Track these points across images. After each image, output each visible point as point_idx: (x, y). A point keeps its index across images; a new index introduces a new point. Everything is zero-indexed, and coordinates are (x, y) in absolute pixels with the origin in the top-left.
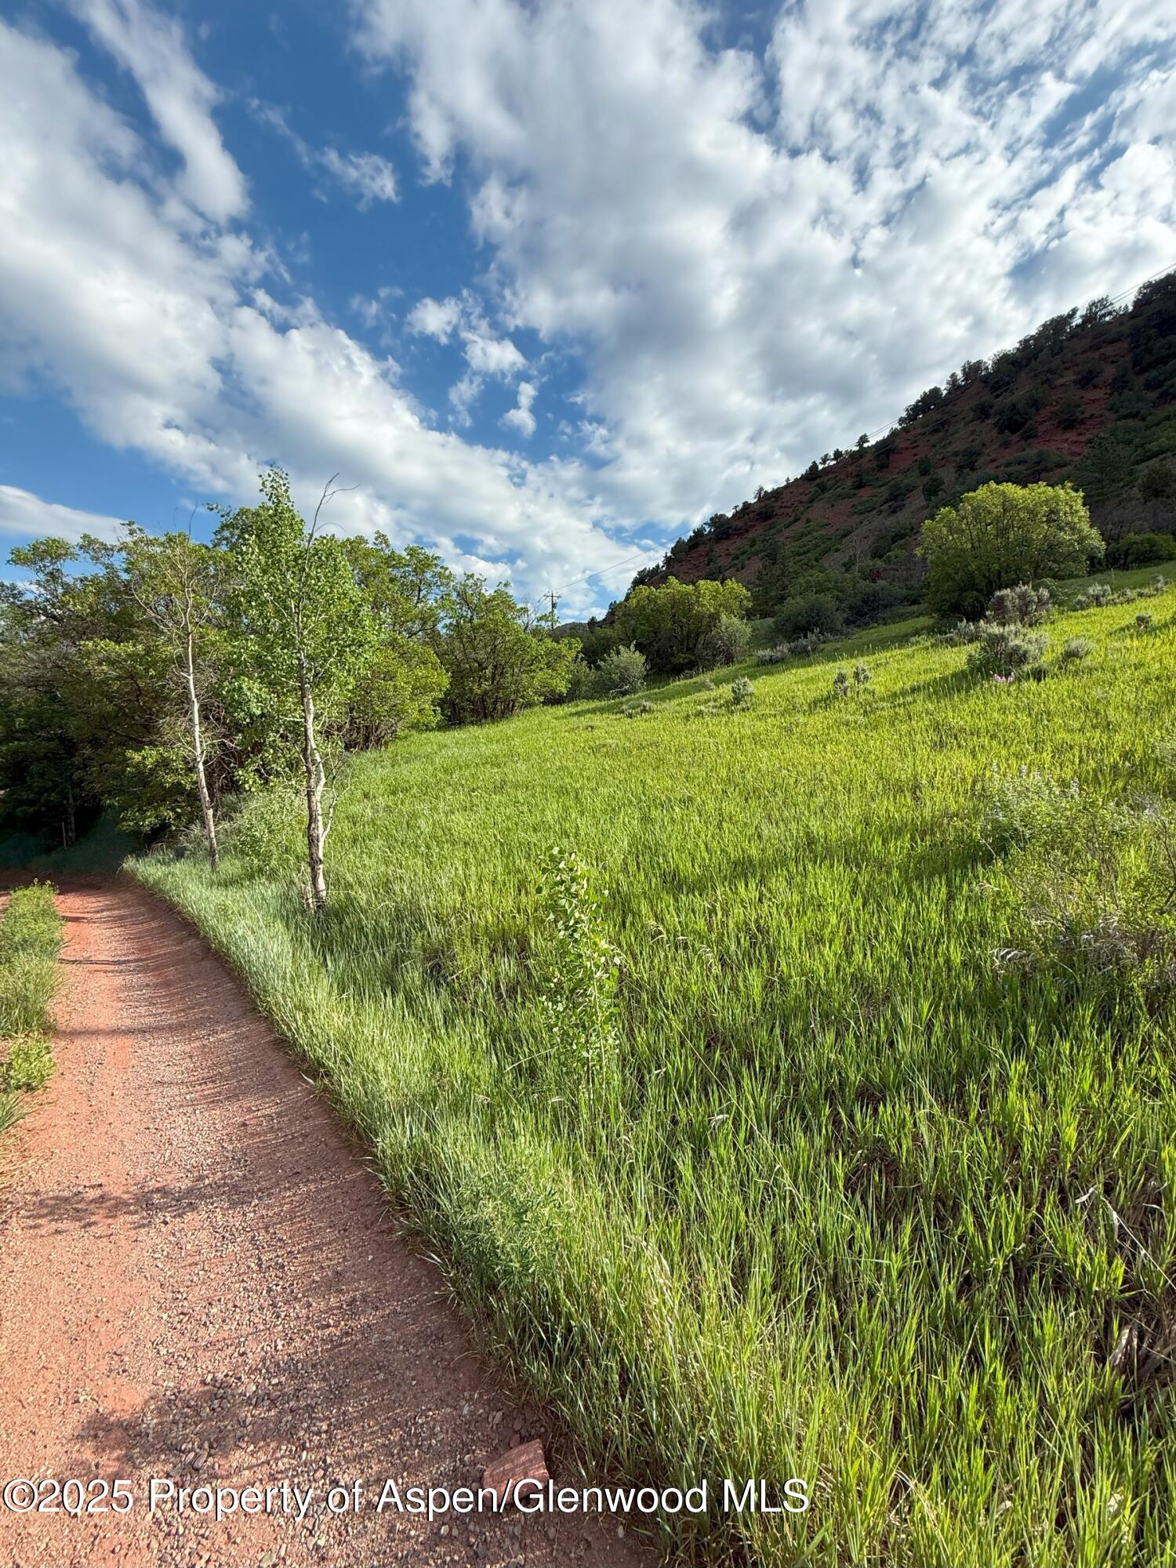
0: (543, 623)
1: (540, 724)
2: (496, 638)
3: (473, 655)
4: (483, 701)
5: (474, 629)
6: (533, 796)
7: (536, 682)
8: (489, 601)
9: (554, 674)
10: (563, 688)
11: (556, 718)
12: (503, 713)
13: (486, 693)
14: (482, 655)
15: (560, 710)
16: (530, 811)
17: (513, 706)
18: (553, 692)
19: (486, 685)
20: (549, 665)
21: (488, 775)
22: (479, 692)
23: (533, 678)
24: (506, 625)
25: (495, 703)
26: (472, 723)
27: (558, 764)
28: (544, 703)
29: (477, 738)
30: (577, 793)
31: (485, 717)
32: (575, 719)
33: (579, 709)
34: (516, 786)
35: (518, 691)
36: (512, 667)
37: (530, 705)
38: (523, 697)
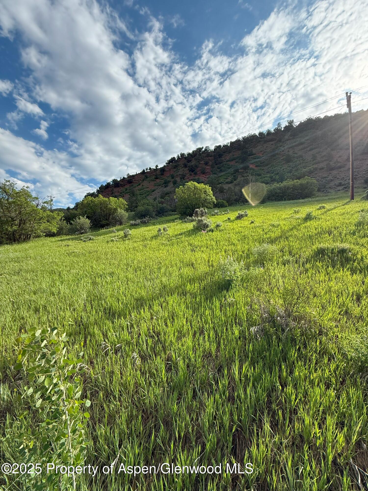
0: (46, 205)
1: (43, 244)
2: (21, 208)
3: (9, 215)
4: (14, 234)
5: (9, 203)
6: (36, 276)
7: (42, 227)
8: (18, 193)
9: (51, 224)
10: (55, 230)
11: (51, 242)
12: (24, 239)
13: (15, 231)
14: (13, 215)
15: (53, 239)
16: (33, 283)
17: (30, 237)
18: (50, 232)
19: (15, 228)
20: (48, 221)
21: (11, 266)
22: (11, 230)
23: (40, 226)
24: (27, 203)
25: (20, 235)
26: (7, 244)
27: (51, 260)
28: (46, 236)
29: (7, 250)
30: (60, 273)
31: (15, 241)
32: (60, 242)
33: (62, 238)
34: (27, 272)
35: (33, 231)
36: (30, 221)
37: (39, 236)
38: (35, 233)
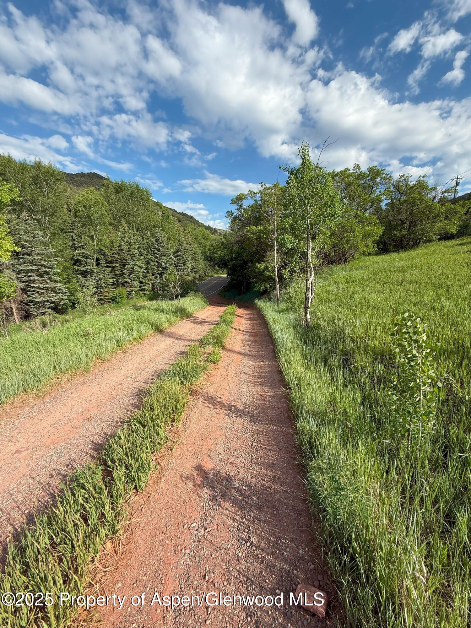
0: (446, 194)
1: (434, 251)
2: (413, 207)
3: (399, 217)
4: (402, 240)
5: (401, 203)
6: (419, 288)
7: (436, 228)
8: (413, 187)
9: (449, 222)
10: (454, 230)
11: (447, 247)
12: (412, 246)
13: (403, 236)
14: (404, 217)
15: (450, 243)
16: (415, 295)
17: (419, 242)
18: (447, 233)
19: (404, 232)
20: (446, 218)
21: (396, 276)
22: (399, 235)
23: (434, 226)
24: (421, 199)
25: (408, 241)
26: (394, 251)
27: (440, 272)
28: (439, 239)
29: (394, 258)
30: (449, 288)
31: (402, 248)
32: (460, 247)
33: (464, 241)
34: (410, 283)
35: (424, 234)
36: (421, 221)
37: (430, 241)
38: (426, 237)
